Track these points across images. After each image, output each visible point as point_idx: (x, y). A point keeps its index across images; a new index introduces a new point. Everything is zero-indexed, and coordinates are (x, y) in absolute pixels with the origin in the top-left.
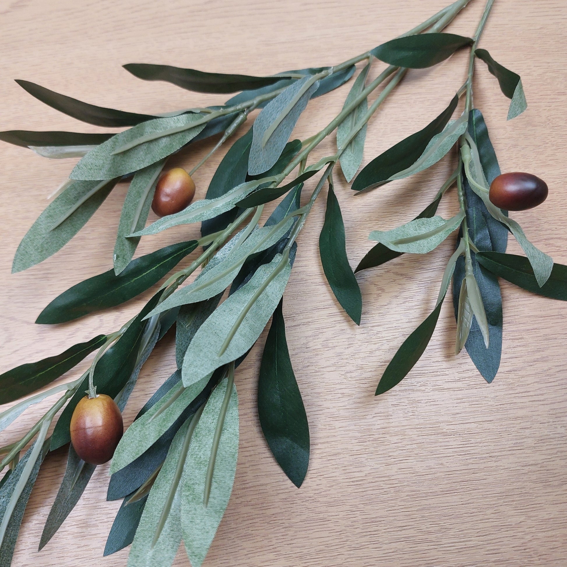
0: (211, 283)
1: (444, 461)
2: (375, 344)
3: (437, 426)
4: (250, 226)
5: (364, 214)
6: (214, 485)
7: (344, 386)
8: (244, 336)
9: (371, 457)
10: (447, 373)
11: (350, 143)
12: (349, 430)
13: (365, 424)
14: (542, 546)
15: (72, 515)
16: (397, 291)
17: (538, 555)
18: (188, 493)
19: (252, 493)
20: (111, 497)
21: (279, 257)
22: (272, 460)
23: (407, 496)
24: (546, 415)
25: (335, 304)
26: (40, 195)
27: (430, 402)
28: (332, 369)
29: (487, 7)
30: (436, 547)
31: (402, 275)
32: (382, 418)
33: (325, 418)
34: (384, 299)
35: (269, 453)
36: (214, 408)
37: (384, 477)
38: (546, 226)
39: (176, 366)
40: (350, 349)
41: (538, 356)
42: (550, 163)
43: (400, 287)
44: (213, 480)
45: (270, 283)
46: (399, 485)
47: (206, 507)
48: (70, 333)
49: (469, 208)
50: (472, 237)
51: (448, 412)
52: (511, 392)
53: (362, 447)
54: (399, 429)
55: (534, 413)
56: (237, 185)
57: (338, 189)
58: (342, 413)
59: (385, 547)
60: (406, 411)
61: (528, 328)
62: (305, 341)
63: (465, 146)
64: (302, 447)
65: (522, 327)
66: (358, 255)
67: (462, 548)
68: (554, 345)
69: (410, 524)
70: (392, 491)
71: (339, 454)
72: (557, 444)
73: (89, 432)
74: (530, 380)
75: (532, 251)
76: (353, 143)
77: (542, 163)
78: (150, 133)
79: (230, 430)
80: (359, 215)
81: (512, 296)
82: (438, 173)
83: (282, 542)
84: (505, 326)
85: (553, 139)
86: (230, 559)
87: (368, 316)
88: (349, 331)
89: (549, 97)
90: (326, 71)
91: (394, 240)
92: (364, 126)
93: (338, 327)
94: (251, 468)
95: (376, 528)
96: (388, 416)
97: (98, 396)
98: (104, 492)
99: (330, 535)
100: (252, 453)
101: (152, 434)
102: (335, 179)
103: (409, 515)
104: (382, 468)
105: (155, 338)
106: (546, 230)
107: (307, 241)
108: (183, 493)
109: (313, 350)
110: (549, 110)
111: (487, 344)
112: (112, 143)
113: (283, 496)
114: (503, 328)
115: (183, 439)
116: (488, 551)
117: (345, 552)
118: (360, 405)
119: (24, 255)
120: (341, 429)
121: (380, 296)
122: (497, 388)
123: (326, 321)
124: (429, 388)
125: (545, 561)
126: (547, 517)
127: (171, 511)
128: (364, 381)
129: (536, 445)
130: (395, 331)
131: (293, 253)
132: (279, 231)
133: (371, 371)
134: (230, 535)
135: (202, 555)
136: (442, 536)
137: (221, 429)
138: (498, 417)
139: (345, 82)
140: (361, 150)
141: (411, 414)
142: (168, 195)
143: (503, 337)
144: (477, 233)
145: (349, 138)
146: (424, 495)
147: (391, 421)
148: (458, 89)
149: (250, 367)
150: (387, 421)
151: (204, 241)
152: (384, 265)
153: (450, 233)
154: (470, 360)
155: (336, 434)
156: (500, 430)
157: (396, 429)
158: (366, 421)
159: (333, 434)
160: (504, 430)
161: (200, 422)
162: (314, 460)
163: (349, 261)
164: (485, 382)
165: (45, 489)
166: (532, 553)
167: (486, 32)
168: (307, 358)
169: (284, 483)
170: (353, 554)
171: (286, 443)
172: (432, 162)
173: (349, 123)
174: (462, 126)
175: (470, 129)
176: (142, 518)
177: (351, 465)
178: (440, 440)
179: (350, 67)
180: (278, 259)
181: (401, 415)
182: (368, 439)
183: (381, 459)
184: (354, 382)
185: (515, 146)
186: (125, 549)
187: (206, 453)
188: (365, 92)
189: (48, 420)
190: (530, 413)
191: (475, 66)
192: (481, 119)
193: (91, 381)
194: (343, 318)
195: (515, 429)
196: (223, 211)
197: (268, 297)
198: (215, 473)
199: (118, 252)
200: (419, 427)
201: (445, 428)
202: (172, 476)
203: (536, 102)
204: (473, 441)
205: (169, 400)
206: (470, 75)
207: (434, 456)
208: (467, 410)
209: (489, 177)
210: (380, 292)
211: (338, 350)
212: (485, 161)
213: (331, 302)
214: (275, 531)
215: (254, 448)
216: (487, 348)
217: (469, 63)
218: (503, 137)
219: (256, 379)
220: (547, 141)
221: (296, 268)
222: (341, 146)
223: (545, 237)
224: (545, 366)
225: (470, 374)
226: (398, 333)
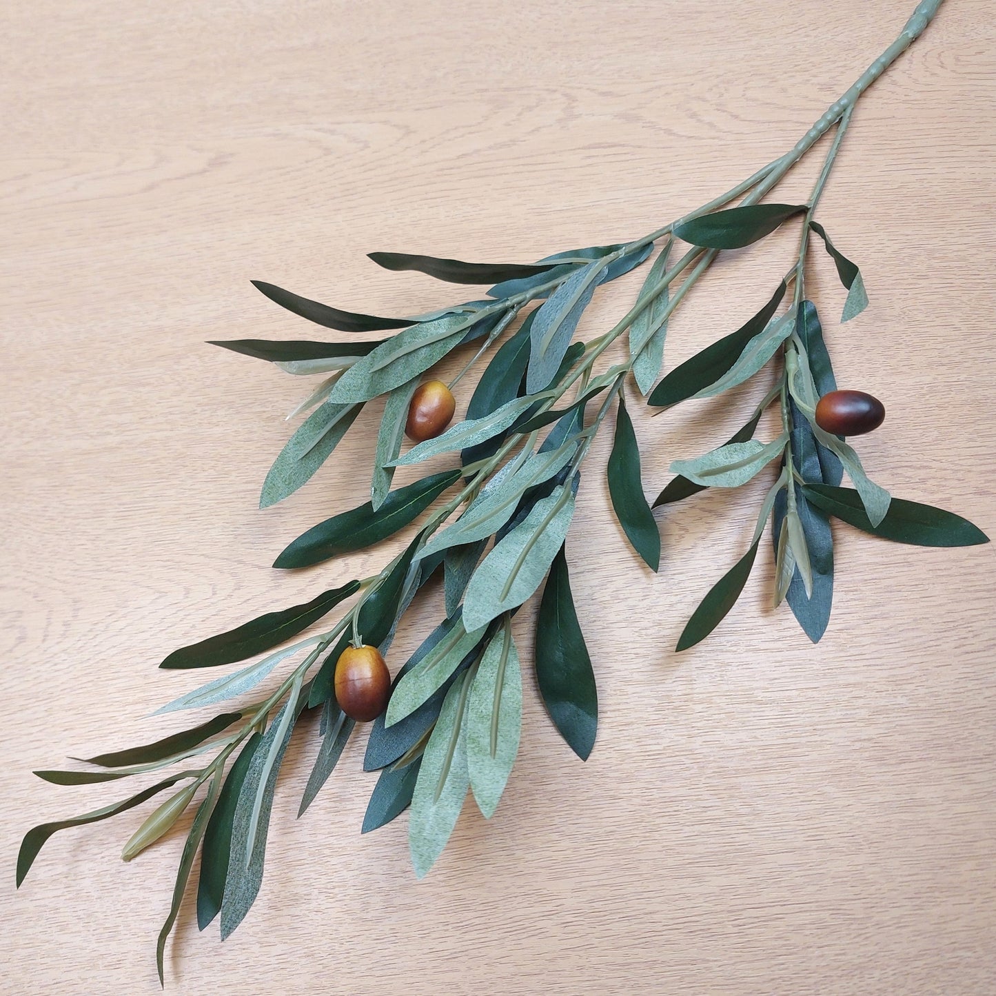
0: (484, 520)
1: (758, 733)
2: (677, 595)
3: (751, 693)
4: (523, 453)
5: (664, 435)
6: (500, 739)
7: (638, 645)
8: (525, 580)
9: (671, 728)
10: (764, 631)
11: (647, 345)
12: (644, 697)
13: (663, 690)
14: (873, 832)
15: (326, 788)
16: (703, 532)
17: (870, 842)
18: (473, 746)
19: (530, 766)
20: (368, 768)
21: (560, 490)
22: (552, 729)
23: (714, 772)
24: (884, 683)
25: (627, 547)
26: (264, 412)
27: (742, 665)
28: (624, 625)
29: (828, 159)
30: (747, 831)
31: (710, 511)
32: (685, 683)
33: (615, 682)
34: (687, 542)
35: (550, 721)
36: (491, 661)
37: (687, 750)
38: (894, 451)
39: (446, 614)
40: (645, 601)
41: (876, 612)
42: (904, 369)
43: (707, 526)
44: (498, 734)
45: (551, 522)
46: (704, 760)
47: (494, 758)
48: (310, 579)
49: (795, 427)
50: (797, 465)
51: (765, 677)
52: (842, 654)
53: (660, 716)
54: (705, 696)
55: (869, 680)
56: (508, 402)
57: (630, 403)
58: (636, 676)
59: (687, 829)
60: (713, 675)
61: (866, 577)
62: (590, 592)
63: (792, 352)
64: (588, 714)
65: (857, 577)
66: (655, 486)
67: (778, 833)
68: (897, 599)
69: (717, 804)
70: (695, 767)
71: (632, 723)
72: (897, 717)
73: (358, 684)
74: (866, 640)
75: (864, 484)
76: (650, 346)
77: (892, 369)
78: (409, 343)
79: (512, 685)
80: (657, 436)
81: (847, 539)
82: (758, 382)
83: (567, 821)
84: (836, 575)
85: (908, 339)
86: (506, 839)
87: (667, 561)
88: (644, 580)
89: (906, 282)
90: (615, 252)
91: (699, 471)
92: (665, 323)
93: (631, 574)
94: (528, 738)
95: (676, 808)
96: (691, 681)
97: (364, 646)
98: (359, 762)
99: (621, 814)
100: (529, 721)
101: (429, 687)
102: (627, 390)
103: (716, 795)
104: (684, 741)
105: (416, 585)
106: (893, 457)
107: (591, 469)
108: (468, 745)
109: (601, 602)
110: (905, 300)
111: (809, 595)
112: (370, 359)
113: (566, 770)
114: (835, 578)
115: (457, 696)
116: (809, 836)
117: (639, 834)
118: (657, 667)
119: (272, 488)
120: (635, 695)
121: (683, 537)
122: (825, 649)
123: (615, 568)
124: (741, 648)
125: (876, 849)
126: (881, 800)
127: (451, 769)
128: (661, 640)
129: (870, 717)
130: (700, 580)
131: (575, 485)
132: (559, 458)
133: (671, 628)
134: (505, 813)
135: (493, 803)
136: (754, 819)
137: (501, 683)
138: (825, 684)
139: (639, 264)
140: (661, 354)
141: (719, 679)
142: (425, 415)
143: (834, 587)
144: (804, 461)
145: (645, 340)
146: (734, 772)
147: (695, 686)
148: (786, 272)
149: (524, 621)
150: (690, 686)
151: (468, 471)
152: (688, 499)
153: (768, 461)
154: (792, 616)
155: (628, 701)
156: (827, 699)
157: (701, 696)
158: (664, 686)
159: (625, 701)
160: (832, 698)
161: (478, 676)
162: (602, 731)
163: (645, 494)
164: (811, 642)
165: (291, 758)
166: (861, 840)
167: (826, 193)
168: (593, 612)
169: (567, 756)
170: (649, 837)
171: (569, 709)
172: (748, 375)
173: (645, 320)
174: (788, 325)
175: (799, 328)
176: (419, 777)
177: (646, 737)
178: (754, 710)
179: (647, 246)
180: (558, 492)
181: (707, 680)
182: (667, 707)
183: (683, 730)
184: (650, 641)
185: (858, 348)
186: (385, 826)
187: (488, 707)
188: (665, 279)
189: (301, 676)
190: (865, 680)
191: (809, 240)
192: (814, 314)
193: (355, 629)
194: (637, 564)
195: (846, 698)
196: (493, 434)
197: (549, 537)
198: (499, 727)
199: (375, 485)
200: (728, 694)
201: (760, 695)
202: (449, 734)
203: (888, 289)
204: (793, 711)
205: (442, 652)
206: (801, 255)
207: (746, 728)
208: (788, 675)
209: (822, 389)
210: (683, 532)
211: (630, 602)
212: (817, 368)
213: (622, 544)
214: (559, 809)
215: (531, 715)
216: (809, 598)
217: (802, 237)
218: (844, 335)
219: (531, 636)
220: (901, 341)
221: (579, 503)
222: (635, 349)
223: (892, 465)
224: (886, 624)
225: (792, 632)
226: (703, 583)
